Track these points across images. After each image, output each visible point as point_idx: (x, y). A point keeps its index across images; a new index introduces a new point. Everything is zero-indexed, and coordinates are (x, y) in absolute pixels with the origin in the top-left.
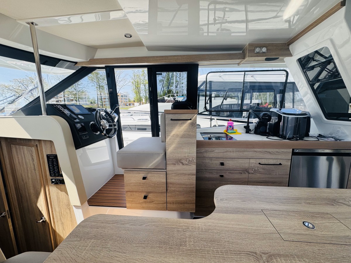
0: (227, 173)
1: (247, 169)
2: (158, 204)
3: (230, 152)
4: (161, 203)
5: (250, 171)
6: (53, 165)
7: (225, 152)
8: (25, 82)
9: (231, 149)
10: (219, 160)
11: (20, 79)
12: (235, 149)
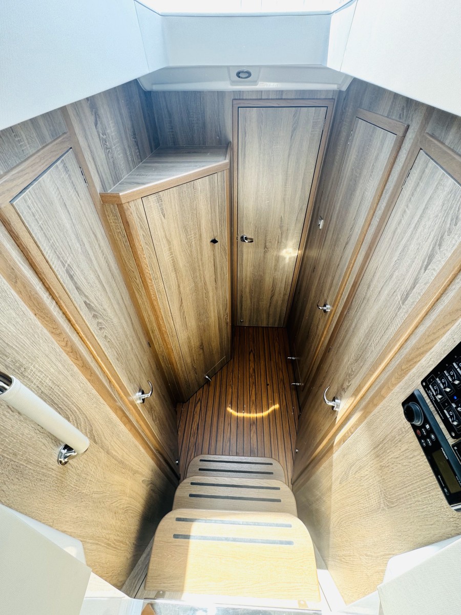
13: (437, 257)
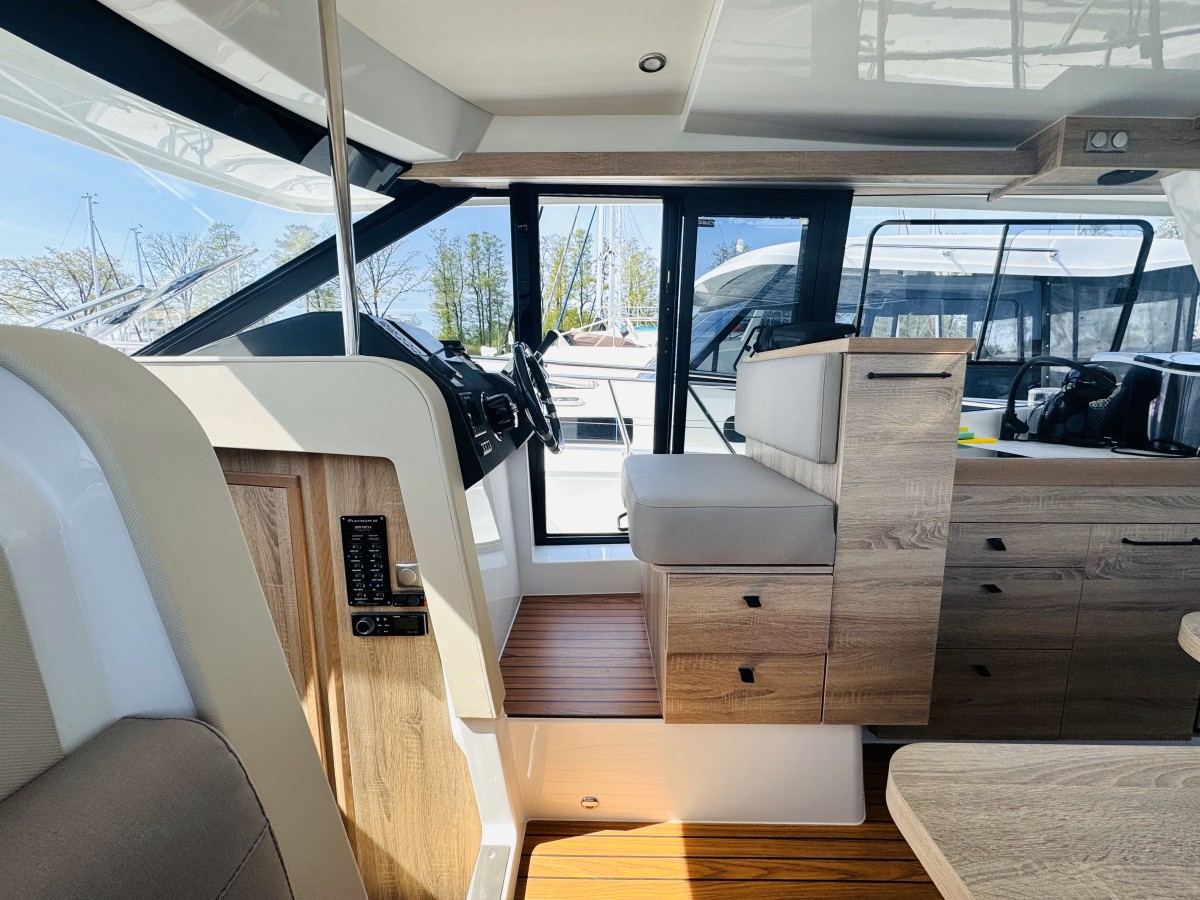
0: (1009, 578)
1: (1079, 563)
2: (791, 698)
3: (1027, 500)
4: (801, 696)
5: (1090, 568)
6: (365, 557)
7: (1008, 501)
8: (44, 270)
9: (1029, 491)
10: (985, 531)
11: (24, 261)
12: (1043, 489)
13: (279, 531)
